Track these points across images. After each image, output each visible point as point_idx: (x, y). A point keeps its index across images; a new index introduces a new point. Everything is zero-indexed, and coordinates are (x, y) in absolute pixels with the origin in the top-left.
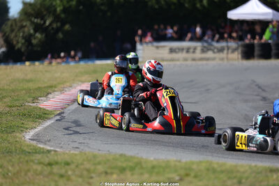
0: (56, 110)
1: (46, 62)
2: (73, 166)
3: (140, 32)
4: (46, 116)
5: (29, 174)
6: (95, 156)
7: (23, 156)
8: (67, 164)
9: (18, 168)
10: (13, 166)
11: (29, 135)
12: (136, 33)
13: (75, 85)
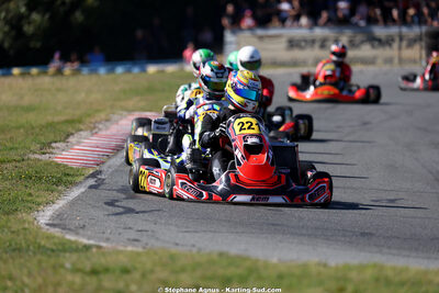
0: (86, 167)
1: (52, 68)
2: (137, 275)
3: (230, 9)
4: (70, 179)
5: (61, 290)
6: (173, 258)
7: (44, 258)
8: (126, 271)
9: (40, 280)
10: (30, 275)
11: (44, 216)
12: (222, 12)
13: (115, 117)
